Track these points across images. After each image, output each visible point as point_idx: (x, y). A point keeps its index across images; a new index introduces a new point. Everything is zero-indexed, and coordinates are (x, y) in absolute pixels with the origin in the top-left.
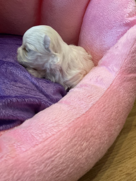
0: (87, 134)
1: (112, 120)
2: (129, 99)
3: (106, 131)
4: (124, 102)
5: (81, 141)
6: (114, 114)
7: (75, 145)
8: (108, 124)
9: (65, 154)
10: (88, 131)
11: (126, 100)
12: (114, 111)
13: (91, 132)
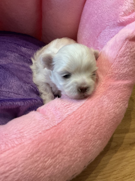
0: (54, 150)
1: (90, 135)
2: (114, 110)
3: (80, 147)
4: (108, 114)
5: (45, 157)
6: (93, 127)
7: (37, 161)
8: (83, 139)
9: (23, 171)
10: (56, 146)
11: (111, 111)
12: (93, 123)
13: (59, 148)
